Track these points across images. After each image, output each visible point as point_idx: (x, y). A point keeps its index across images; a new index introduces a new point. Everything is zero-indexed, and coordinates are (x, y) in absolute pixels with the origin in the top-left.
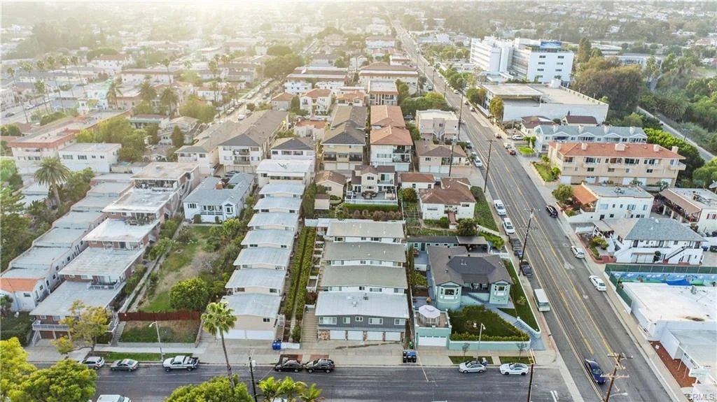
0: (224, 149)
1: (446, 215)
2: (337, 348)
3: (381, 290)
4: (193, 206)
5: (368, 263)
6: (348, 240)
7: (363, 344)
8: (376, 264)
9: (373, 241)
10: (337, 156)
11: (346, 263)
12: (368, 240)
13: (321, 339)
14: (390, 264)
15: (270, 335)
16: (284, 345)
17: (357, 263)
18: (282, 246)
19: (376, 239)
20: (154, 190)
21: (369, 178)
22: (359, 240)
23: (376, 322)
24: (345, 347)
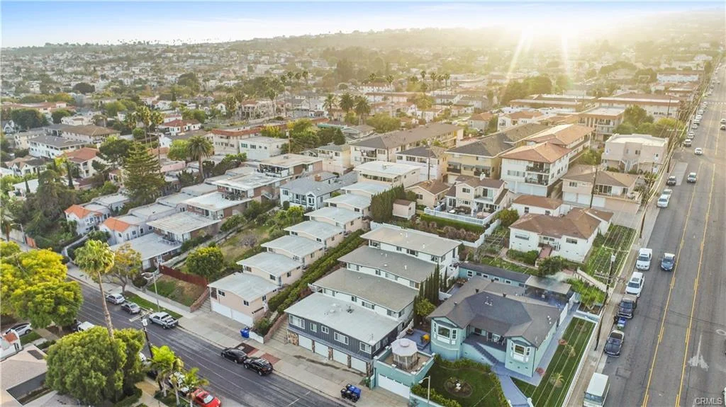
0: (356, 150)
1: (539, 249)
2: (296, 356)
3: (373, 308)
4: (286, 193)
5: (383, 275)
6: (383, 247)
7: (325, 361)
8: (391, 278)
9: (409, 255)
10: (462, 168)
11: (362, 270)
12: (404, 251)
13: (290, 342)
14: (406, 283)
15: (249, 321)
16: (252, 335)
17: (372, 272)
18: (318, 239)
19: (413, 252)
20: (267, 175)
21: (464, 190)
22: (394, 249)
23: (342, 339)
24: (304, 358)
